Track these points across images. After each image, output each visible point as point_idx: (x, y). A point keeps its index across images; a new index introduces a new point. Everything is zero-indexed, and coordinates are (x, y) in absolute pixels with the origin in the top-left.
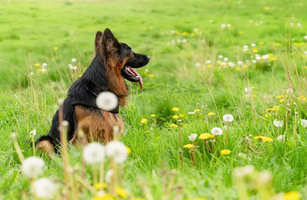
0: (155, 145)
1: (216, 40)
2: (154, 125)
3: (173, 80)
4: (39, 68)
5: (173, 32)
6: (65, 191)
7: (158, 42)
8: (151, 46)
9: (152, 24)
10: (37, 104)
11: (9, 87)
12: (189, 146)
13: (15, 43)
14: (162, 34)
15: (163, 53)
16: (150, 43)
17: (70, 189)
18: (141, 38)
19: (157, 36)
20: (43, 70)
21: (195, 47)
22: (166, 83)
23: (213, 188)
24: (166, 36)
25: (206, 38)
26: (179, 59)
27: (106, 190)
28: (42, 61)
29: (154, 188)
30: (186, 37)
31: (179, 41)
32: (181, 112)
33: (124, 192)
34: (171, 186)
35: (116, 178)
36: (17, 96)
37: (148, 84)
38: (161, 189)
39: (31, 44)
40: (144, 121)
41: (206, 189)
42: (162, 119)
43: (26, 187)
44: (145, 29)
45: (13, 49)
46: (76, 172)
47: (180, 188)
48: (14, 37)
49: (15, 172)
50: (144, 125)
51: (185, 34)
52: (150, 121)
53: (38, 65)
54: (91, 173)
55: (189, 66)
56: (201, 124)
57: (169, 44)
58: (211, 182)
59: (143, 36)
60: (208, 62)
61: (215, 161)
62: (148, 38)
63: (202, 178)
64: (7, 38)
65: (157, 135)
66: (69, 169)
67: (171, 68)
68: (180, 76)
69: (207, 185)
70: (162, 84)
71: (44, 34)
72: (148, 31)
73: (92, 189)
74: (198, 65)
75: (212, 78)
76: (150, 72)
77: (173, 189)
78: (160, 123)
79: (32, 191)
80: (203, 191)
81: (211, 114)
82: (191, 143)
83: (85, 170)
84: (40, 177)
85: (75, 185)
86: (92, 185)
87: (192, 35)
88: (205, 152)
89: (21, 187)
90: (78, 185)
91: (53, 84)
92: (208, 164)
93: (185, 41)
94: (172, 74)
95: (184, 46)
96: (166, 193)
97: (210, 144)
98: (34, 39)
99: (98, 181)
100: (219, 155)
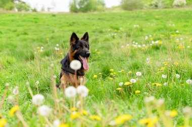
0: (102, 89)
1: (132, 33)
2: (101, 78)
3: (110, 55)
4: (39, 49)
5: (109, 30)
6: (55, 112)
7: (102, 35)
8: (98, 37)
9: (99, 26)
10: (38, 68)
11: (23, 60)
12: (119, 89)
13: (26, 37)
14: (104, 31)
15: (105, 41)
16: (97, 36)
17: (58, 111)
18: (93, 33)
19: (101, 32)
20: (41, 51)
21: (121, 37)
22: (106, 56)
23: (132, 110)
24: (106, 32)
25: (127, 33)
26: (113, 44)
27: (77, 111)
28: (40, 46)
29: (102, 110)
30: (116, 32)
31: (113, 34)
32: (114, 71)
33: (86, 112)
34: (111, 109)
35: (82, 105)
36: (28, 64)
37: (97, 57)
38: (106, 111)
39: (35, 37)
40: (95, 76)
41: (128, 110)
42: (105, 75)
43: (34, 111)
44: (95, 28)
45: (25, 40)
46: (61, 102)
47: (116, 110)
48: (25, 34)
49: (28, 103)
50: (95, 78)
51: (116, 30)
52: (99, 76)
53: (38, 48)
54: (69, 103)
55: (118, 48)
56: (125, 77)
57: (107, 36)
58: (131, 107)
59: (94, 32)
60: (128, 45)
61: (132, 96)
62: (96, 33)
63: (127, 105)
64: (22, 34)
65: (102, 83)
66: (58, 101)
67: (109, 48)
68: (114, 53)
69: (129, 108)
70: (104, 57)
71: (41, 31)
72: (96, 29)
73: (69, 111)
74: (123, 46)
75: (130, 53)
76: (98, 51)
77: (112, 111)
78: (104, 77)
79: (38, 112)
80: (127, 111)
81: (130, 72)
82: (120, 87)
83: (65, 101)
84: (42, 105)
85: (60, 109)
86: (69, 109)
87: (119, 31)
88: (127, 92)
89: (32, 111)
90: (62, 109)
91: (47, 58)
92: (129, 98)
93: (115, 34)
94: (109, 52)
95: (115, 37)
96: (109, 112)
97: (130, 87)
98: (36, 34)
99: (73, 107)
100: (134, 93)
